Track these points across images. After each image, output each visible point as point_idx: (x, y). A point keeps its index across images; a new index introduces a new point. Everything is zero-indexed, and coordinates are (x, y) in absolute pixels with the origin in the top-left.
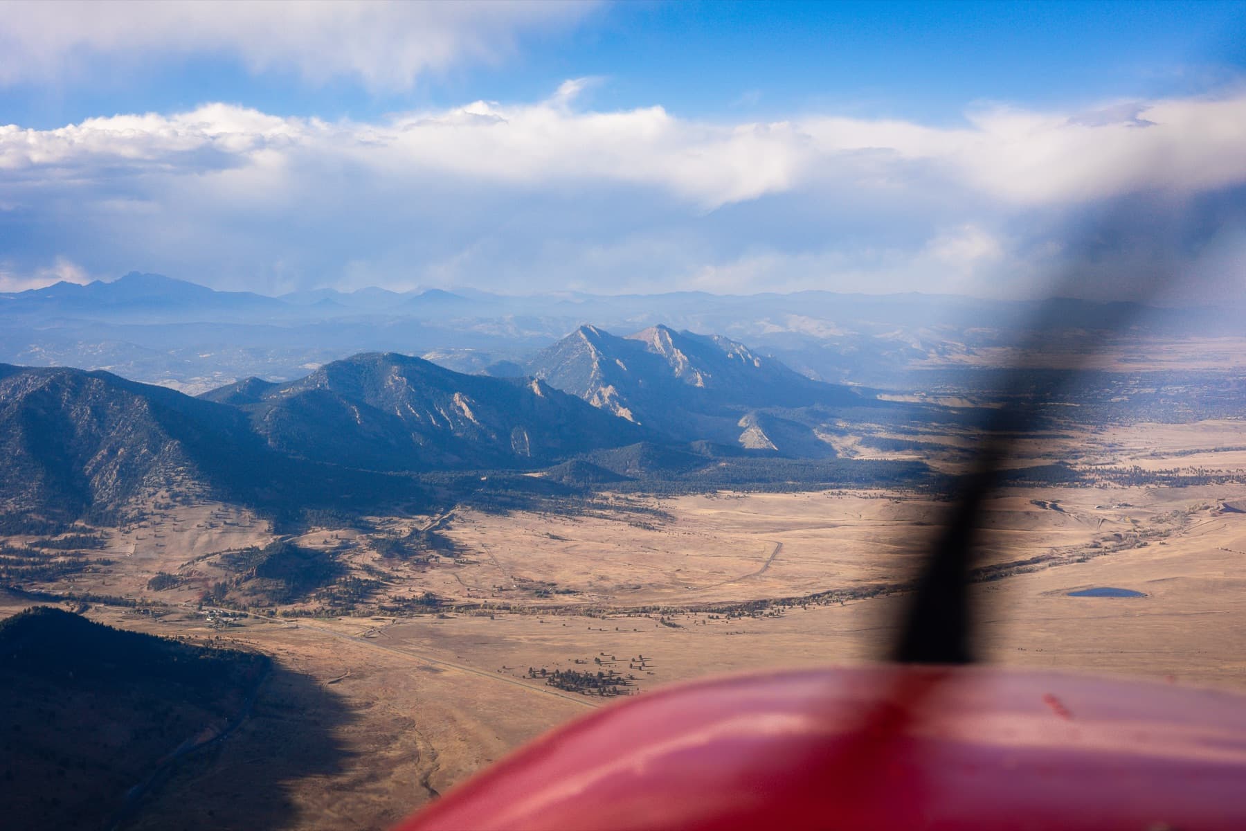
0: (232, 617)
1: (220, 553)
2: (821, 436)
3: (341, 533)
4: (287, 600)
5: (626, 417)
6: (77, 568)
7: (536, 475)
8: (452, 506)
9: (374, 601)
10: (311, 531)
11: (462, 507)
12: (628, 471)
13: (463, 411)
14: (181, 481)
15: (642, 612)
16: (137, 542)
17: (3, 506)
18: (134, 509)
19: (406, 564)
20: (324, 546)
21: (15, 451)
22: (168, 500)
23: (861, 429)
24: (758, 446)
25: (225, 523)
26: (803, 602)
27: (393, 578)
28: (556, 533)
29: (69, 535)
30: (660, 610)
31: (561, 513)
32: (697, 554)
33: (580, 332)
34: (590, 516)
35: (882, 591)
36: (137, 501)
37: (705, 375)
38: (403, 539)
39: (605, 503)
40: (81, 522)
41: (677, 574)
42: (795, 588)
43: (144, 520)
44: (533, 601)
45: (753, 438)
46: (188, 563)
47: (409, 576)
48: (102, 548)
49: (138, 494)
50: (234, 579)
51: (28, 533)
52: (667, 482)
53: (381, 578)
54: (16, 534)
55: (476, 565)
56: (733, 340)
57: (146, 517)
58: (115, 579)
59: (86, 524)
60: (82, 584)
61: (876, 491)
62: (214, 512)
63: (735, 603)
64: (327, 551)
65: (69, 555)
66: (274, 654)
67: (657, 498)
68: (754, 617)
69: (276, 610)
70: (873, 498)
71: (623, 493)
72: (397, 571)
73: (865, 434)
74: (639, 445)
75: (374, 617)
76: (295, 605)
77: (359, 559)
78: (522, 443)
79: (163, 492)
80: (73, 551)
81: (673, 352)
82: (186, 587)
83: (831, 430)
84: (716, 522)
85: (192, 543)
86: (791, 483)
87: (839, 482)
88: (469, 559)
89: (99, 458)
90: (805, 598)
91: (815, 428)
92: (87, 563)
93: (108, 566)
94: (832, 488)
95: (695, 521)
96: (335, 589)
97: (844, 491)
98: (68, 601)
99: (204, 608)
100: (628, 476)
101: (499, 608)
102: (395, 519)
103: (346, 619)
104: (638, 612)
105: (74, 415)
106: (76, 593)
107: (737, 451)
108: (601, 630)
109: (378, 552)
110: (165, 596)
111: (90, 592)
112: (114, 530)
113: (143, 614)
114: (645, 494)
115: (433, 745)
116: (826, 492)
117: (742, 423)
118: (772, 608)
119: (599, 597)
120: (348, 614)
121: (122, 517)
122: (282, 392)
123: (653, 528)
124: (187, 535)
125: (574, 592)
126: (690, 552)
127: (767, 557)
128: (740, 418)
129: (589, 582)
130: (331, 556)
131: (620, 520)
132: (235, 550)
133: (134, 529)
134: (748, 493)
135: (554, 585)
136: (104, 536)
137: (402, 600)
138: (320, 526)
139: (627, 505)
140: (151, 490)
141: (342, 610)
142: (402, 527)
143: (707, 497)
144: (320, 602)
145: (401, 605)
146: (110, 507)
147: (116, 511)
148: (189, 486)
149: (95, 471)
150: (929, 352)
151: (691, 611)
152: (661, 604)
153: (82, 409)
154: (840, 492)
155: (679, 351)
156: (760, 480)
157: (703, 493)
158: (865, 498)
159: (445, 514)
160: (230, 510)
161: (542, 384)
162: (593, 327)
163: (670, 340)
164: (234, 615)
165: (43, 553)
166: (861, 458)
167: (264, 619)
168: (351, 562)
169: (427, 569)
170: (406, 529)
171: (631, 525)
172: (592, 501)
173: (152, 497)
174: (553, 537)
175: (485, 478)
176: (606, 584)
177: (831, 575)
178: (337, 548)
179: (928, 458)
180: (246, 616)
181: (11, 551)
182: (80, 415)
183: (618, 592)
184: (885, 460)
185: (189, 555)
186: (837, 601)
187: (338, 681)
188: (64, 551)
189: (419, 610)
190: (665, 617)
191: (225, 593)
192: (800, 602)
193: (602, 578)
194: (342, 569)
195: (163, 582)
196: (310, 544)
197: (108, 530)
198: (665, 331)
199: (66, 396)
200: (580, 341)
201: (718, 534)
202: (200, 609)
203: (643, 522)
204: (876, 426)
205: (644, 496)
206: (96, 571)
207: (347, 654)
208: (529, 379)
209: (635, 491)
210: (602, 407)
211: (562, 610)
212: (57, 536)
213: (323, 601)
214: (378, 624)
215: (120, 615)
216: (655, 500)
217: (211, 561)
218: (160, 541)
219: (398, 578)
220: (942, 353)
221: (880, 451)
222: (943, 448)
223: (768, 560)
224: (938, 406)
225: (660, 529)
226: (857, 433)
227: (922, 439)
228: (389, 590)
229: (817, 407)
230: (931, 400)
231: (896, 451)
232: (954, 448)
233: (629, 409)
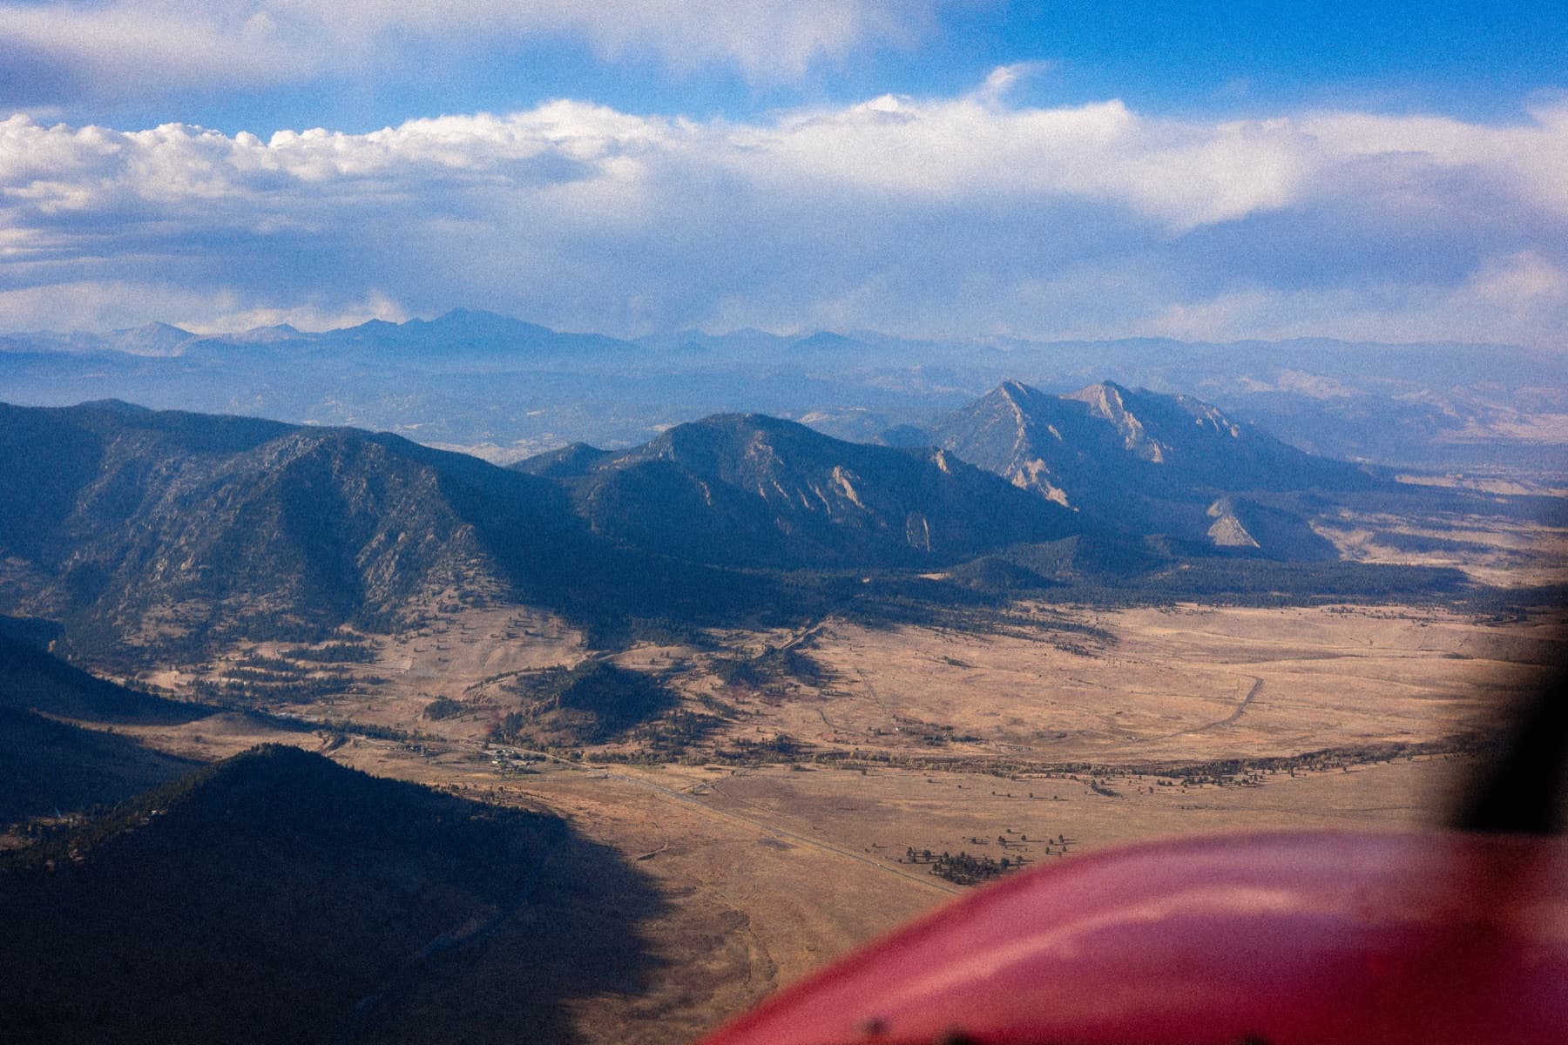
0: (523, 760)
1: (516, 674)
2: (1319, 530)
3: (674, 650)
4: (599, 739)
5: (1059, 501)
6: (338, 687)
7: (935, 577)
8: (822, 617)
9: (711, 743)
10: (636, 646)
11: (834, 619)
12: (1058, 573)
13: (845, 491)
14: (474, 578)
15: (1067, 771)
16: (416, 655)
17: (254, 604)
18: (413, 612)
19: (755, 694)
20: (651, 666)
21: (271, 536)
22: (456, 601)
23: (1375, 521)
24: (1233, 542)
25: (527, 633)
26: (1290, 764)
27: (737, 712)
28: (957, 657)
29: (331, 643)
30: (1092, 769)
31: (966, 629)
32: (1145, 690)
33: (1003, 389)
34: (1004, 634)
35: (1402, 752)
36: (418, 601)
37: (1165, 447)
38: (756, 659)
39: (1024, 616)
40: (348, 627)
41: (1117, 718)
42: (1279, 744)
43: (423, 626)
44: (921, 751)
45: (1227, 531)
46: (476, 686)
47: (758, 712)
48: (370, 662)
49: (421, 592)
50: (532, 709)
51: (282, 640)
52: (1110, 589)
53: (721, 712)
54: (269, 639)
55: (847, 699)
56: (1203, 401)
57: (428, 622)
58: (385, 703)
59: (353, 629)
60: (343, 707)
61: (1393, 609)
62: (513, 618)
63: (1196, 763)
64: (654, 675)
65: (330, 670)
66: (570, 816)
67: (1095, 611)
68: (1220, 784)
69: (583, 752)
70: (1390, 618)
71: (1049, 602)
72: (743, 703)
73: (1378, 528)
74: (1073, 539)
75: (707, 766)
76: (608, 746)
77: (694, 686)
78: (920, 532)
79: (450, 591)
80: (334, 665)
81: (1123, 417)
82: (471, 717)
83: (1333, 522)
84: (1173, 647)
85: (484, 657)
86: (1277, 594)
87: (1343, 594)
88: (839, 690)
89: (374, 544)
90: (1293, 759)
91: (1311, 519)
92: (351, 680)
93: (376, 686)
94: (1332, 602)
95: (1146, 644)
96: (661, 726)
97: (1349, 606)
98: (321, 731)
99: (491, 746)
100: (1058, 580)
101: (874, 759)
102: (746, 633)
103: (673, 768)
104: (1062, 771)
105: (347, 489)
106: (334, 720)
107: (1206, 549)
108: (1009, 796)
109: (719, 677)
110: (443, 728)
111: (351, 719)
112: (389, 639)
113: (414, 751)
114: (1079, 605)
115: (772, 955)
116: (1325, 607)
117: (1213, 510)
118: (1246, 773)
119: (1010, 747)
120: (675, 761)
121: (399, 621)
122: (615, 462)
123: (1087, 654)
124: (478, 646)
125: (977, 740)
126: (1137, 688)
127: (1242, 698)
128: (1210, 505)
129: (997, 727)
130: (659, 681)
131: (1043, 641)
132: (535, 670)
133: (412, 638)
134: (1217, 607)
135: (949, 728)
136: (374, 645)
137: (747, 743)
138: (647, 640)
139: (1053, 620)
140: (436, 587)
141: (667, 755)
142: (755, 644)
143: (1162, 611)
144: (640, 743)
145: (745, 751)
146: (385, 609)
147: (392, 613)
148: (484, 584)
149: (369, 562)
150: (1466, 420)
151: (1135, 773)
152: (1093, 761)
153: (356, 483)
154: (1344, 608)
155: (1131, 415)
156: (1239, 590)
157: (1157, 606)
158: (1379, 617)
159: (812, 628)
160: (534, 616)
161: (948, 456)
162: (1020, 383)
163: (1120, 401)
164: (527, 758)
165: (298, 666)
166: (1373, 561)
167: (566, 764)
168: (685, 690)
169: (784, 701)
170: (759, 647)
171: (1058, 648)
172: (1008, 613)
173: (435, 597)
174: (953, 663)
175: (868, 580)
176: (1020, 730)
177: (1329, 727)
178: (668, 670)
179: (1466, 564)
180: (543, 759)
181: (260, 662)
182: (354, 489)
183: (1035, 742)
184: (1406, 565)
185: (479, 675)
186: (1338, 765)
187: (649, 857)
188: (324, 664)
189: (769, 758)
190: (1098, 780)
191: (520, 727)
192: (1286, 765)
193: (1015, 722)
194: (672, 700)
195: (443, 709)
196: (634, 663)
197: (380, 638)
198: (1114, 389)
199: (337, 464)
200: (1003, 400)
201: (1173, 663)
202: (486, 747)
203: (1073, 643)
204: (1395, 518)
205: (1078, 608)
206: (361, 691)
207: (666, 818)
208: (932, 449)
209: (1066, 600)
210: (1027, 487)
211: (959, 763)
212: (317, 644)
213: (643, 742)
214: (712, 776)
215: (384, 752)
216: (1092, 613)
217: (504, 683)
218: (443, 654)
219: (744, 713)
220: (1483, 422)
221: (1399, 551)
222: (1485, 549)
223: (1242, 702)
224: (1479, 492)
225: (1097, 654)
226: (1368, 526)
227: (1457, 537)
228: (731, 730)
229: (1315, 490)
230: (1469, 484)
231: (1421, 552)
232: (1501, 550)
233: (1063, 490)
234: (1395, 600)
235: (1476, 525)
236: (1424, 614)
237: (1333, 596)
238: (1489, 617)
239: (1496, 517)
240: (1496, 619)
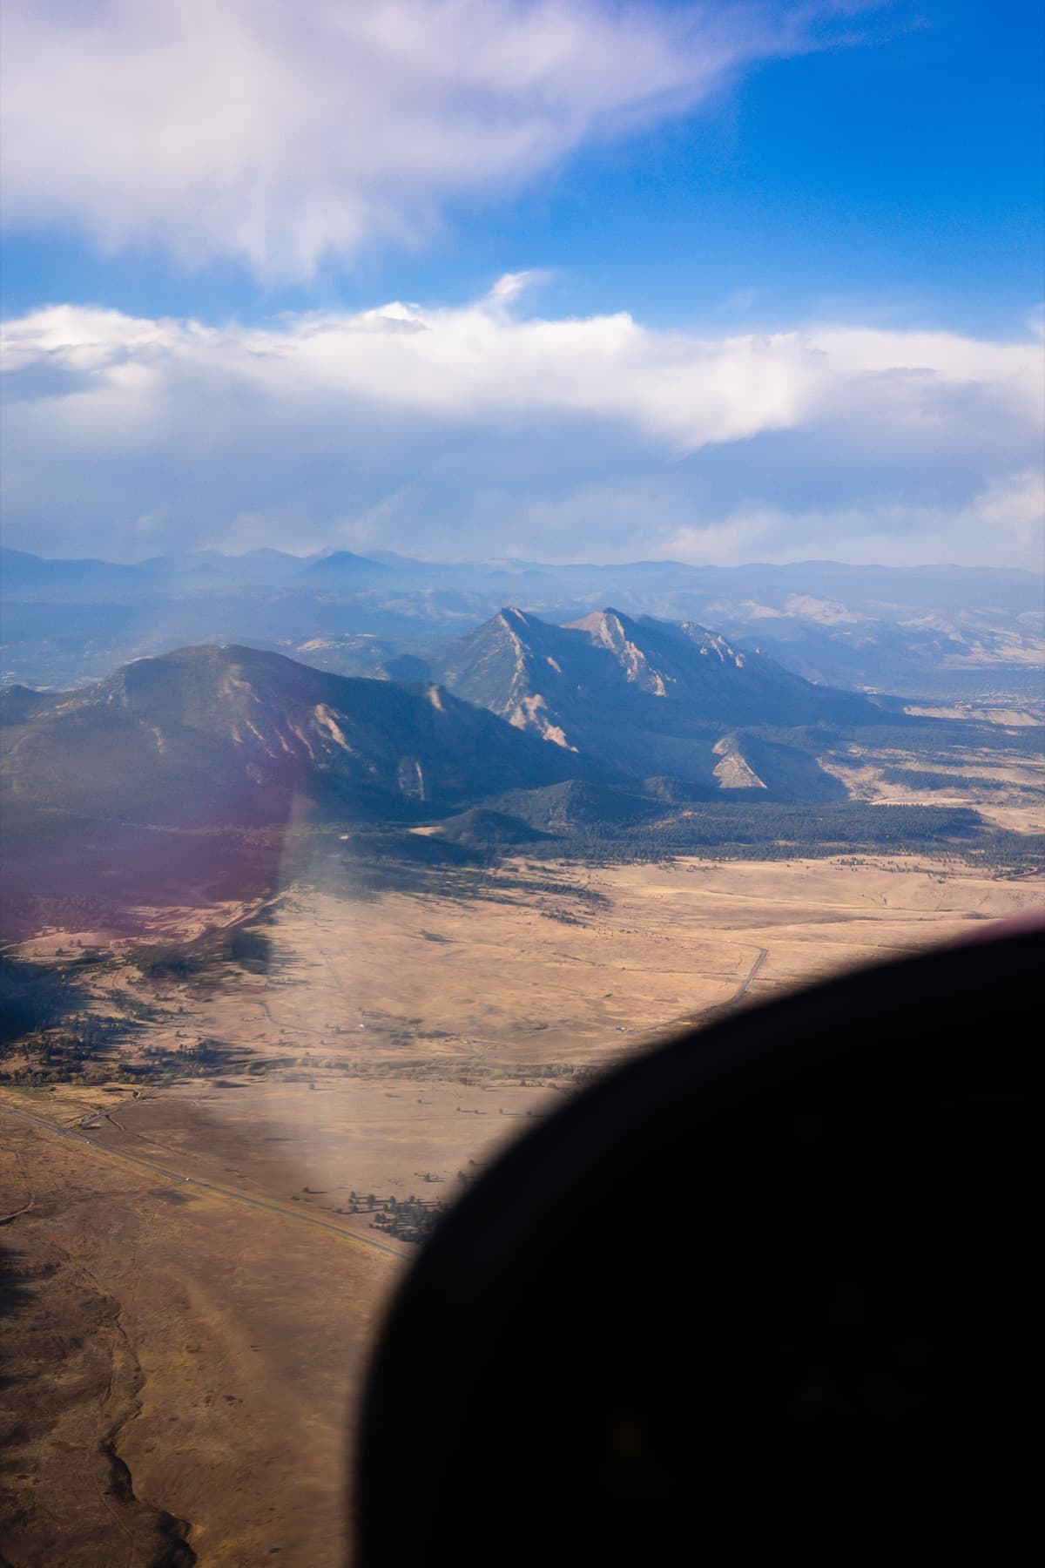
2: (827, 768)
3: (88, 937)
5: (557, 740)
7: (426, 831)
8: (282, 884)
9: (115, 1055)
10: (40, 934)
11: (300, 886)
12: (551, 823)
13: (330, 732)
19: (181, 988)
20: (55, 958)
23: (883, 757)
24: (740, 784)
27: (155, 1012)
28: (437, 930)
31: (450, 894)
32: (638, 966)
33: (500, 617)
34: (489, 899)
37: (668, 679)
38: (188, 942)
39: (513, 876)
41: (606, 1002)
44: (385, 1053)
45: (733, 771)
47: (181, 1009)
52: (605, 841)
53: (135, 1013)
55: (303, 987)
56: (710, 628)
61: (907, 859)
64: (59, 968)
67: (587, 867)
70: (903, 871)
71: (540, 858)
72: (166, 999)
73: (887, 765)
74: (569, 783)
75: (106, 1085)
77: (107, 981)
78: (413, 779)
81: (625, 647)
83: (842, 760)
84: (671, 910)
86: (782, 843)
87: (854, 840)
88: (294, 977)
91: (819, 756)
94: (841, 851)
95: (639, 908)
96: (57, 1035)
97: (860, 857)
100: (551, 831)
101: (328, 1066)
102: (184, 909)
103: (63, 1089)
107: (707, 791)
108: (476, 1112)
109: (139, 968)
114: (571, 861)
116: (833, 859)
117: (718, 748)
119: (484, 1044)
120: (68, 1080)
122: (59, 706)
123: (575, 922)
125: (447, 1035)
126: (628, 964)
127: (744, 973)
128: (716, 741)
129: (471, 1017)
130: (63, 976)
131: (528, 905)
134: (720, 861)
135: (418, 1021)
137: (161, 1053)
138: (55, 925)
139: (542, 880)
141: (59, 1072)
142: (190, 922)
143: (660, 868)
144: (27, 1058)
145: (157, 1063)
150: (972, 646)
154: (855, 859)
155: (632, 644)
156: (740, 839)
157: (655, 862)
158: (892, 871)
159: (270, 899)
161: (443, 690)
162: (520, 610)
163: (621, 630)
166: (884, 802)
169: (216, 995)
170: (196, 927)
171: (543, 915)
172: (495, 873)
174: (431, 937)
175: (347, 836)
176: (498, 1022)
178: (77, 962)
179: (979, 803)
183: (512, 1036)
184: (918, 806)
189: (186, 1071)
193: (492, 1010)
194: (77, 1000)
196: (36, 955)
198: (615, 617)
200: (501, 630)
201: (674, 931)
203: (562, 910)
204: (904, 753)
205: (569, 865)
207: (41, 1163)
208: (426, 685)
209: (556, 856)
210: (525, 725)
211: (424, 1068)
213: (32, 1057)
214: (110, 1100)
216: (584, 870)
219: (163, 1012)
220: (990, 646)
221: (910, 789)
222: (998, 786)
223: (746, 978)
224: (989, 724)
225: (586, 921)
226: (877, 763)
227: (969, 773)
228: (143, 1036)
229: (822, 725)
230: (978, 715)
231: (933, 789)
232: (1014, 786)
233: (561, 728)
234: (908, 848)
235: (987, 760)
236: (939, 867)
237: (842, 844)
238: (1009, 869)
239: (1006, 750)
240: (1016, 872)
